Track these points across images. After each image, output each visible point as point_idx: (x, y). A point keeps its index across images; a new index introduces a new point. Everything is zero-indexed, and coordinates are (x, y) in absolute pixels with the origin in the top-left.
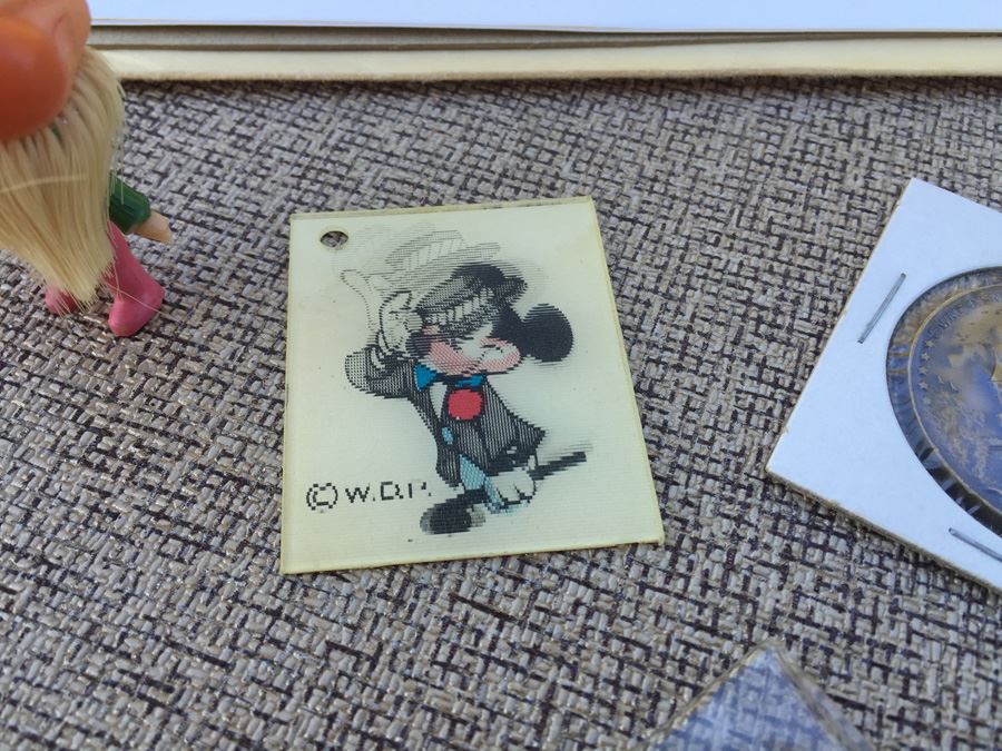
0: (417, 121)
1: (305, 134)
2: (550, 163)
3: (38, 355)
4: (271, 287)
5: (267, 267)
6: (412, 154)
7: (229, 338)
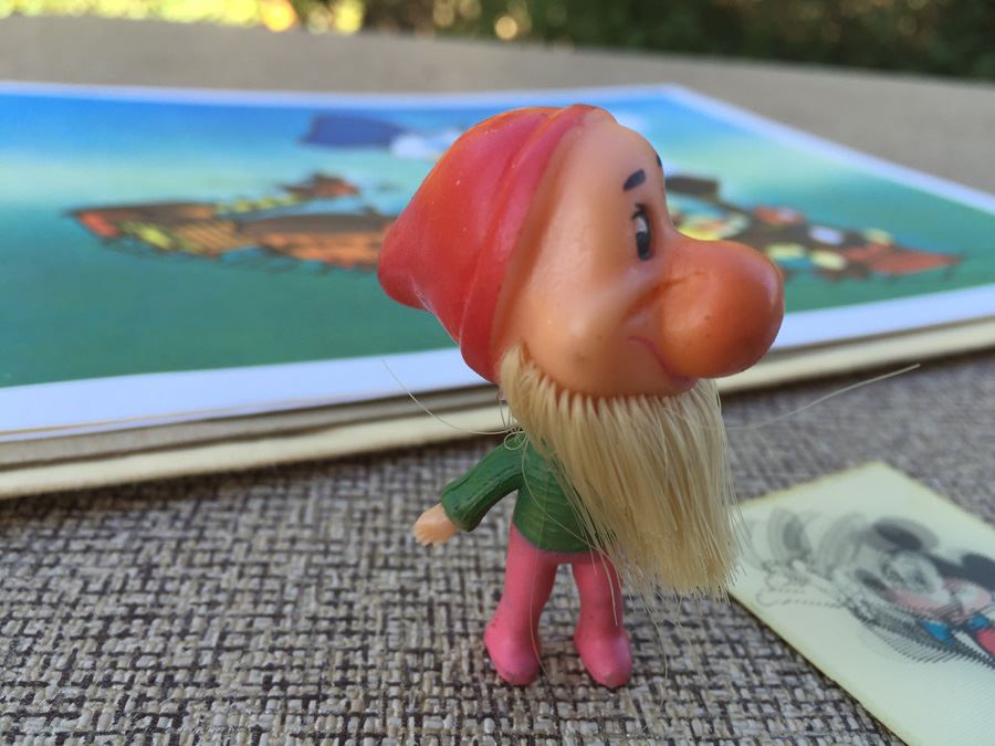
3: (543, 736)
7: (723, 656)
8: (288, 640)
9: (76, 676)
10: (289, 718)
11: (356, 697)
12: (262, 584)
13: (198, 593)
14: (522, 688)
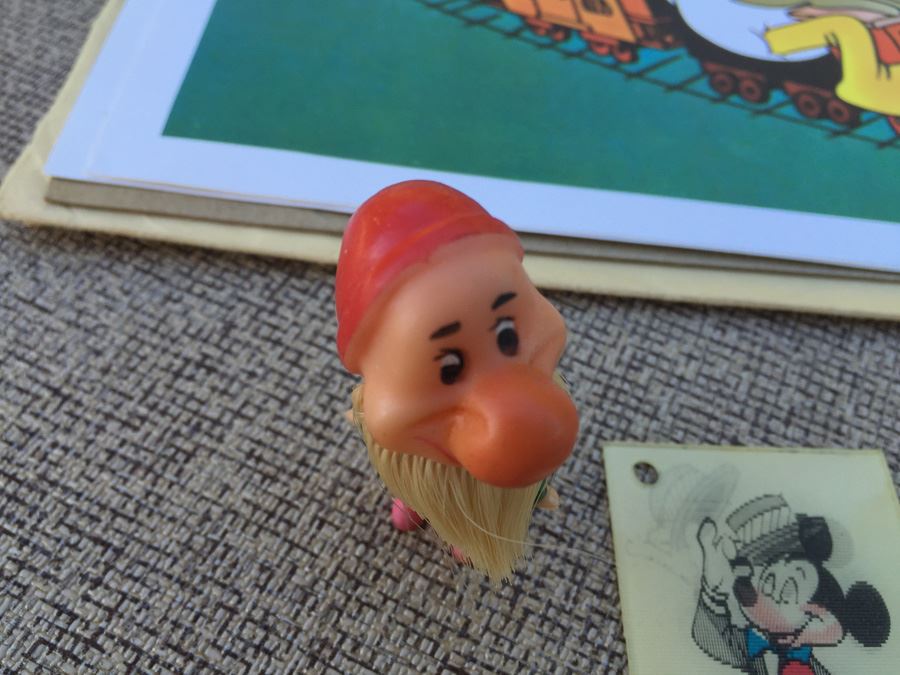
0: (701, 342)
1: (600, 347)
2: (832, 403)
3: (389, 575)
4: (592, 520)
5: (585, 496)
6: (702, 381)
7: (561, 574)
8: (280, 426)
9: (151, 400)
10: (248, 487)
11: (295, 489)
12: (290, 370)
13: (249, 361)
14: (400, 532)
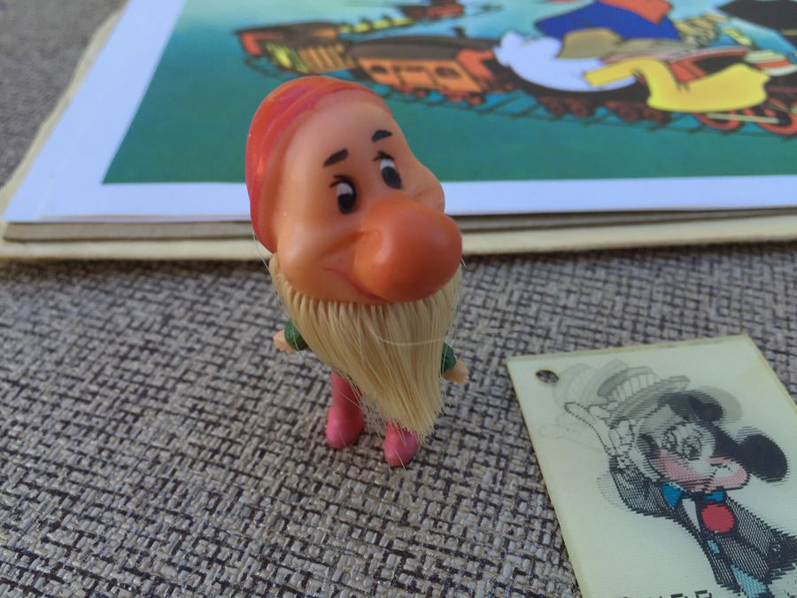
0: (576, 280)
1: (491, 294)
2: (697, 309)
3: (329, 485)
4: (506, 419)
5: (498, 402)
6: (582, 307)
7: (486, 464)
8: (219, 384)
10: (193, 433)
11: (237, 430)
12: (224, 343)
13: (187, 340)
14: (335, 450)
